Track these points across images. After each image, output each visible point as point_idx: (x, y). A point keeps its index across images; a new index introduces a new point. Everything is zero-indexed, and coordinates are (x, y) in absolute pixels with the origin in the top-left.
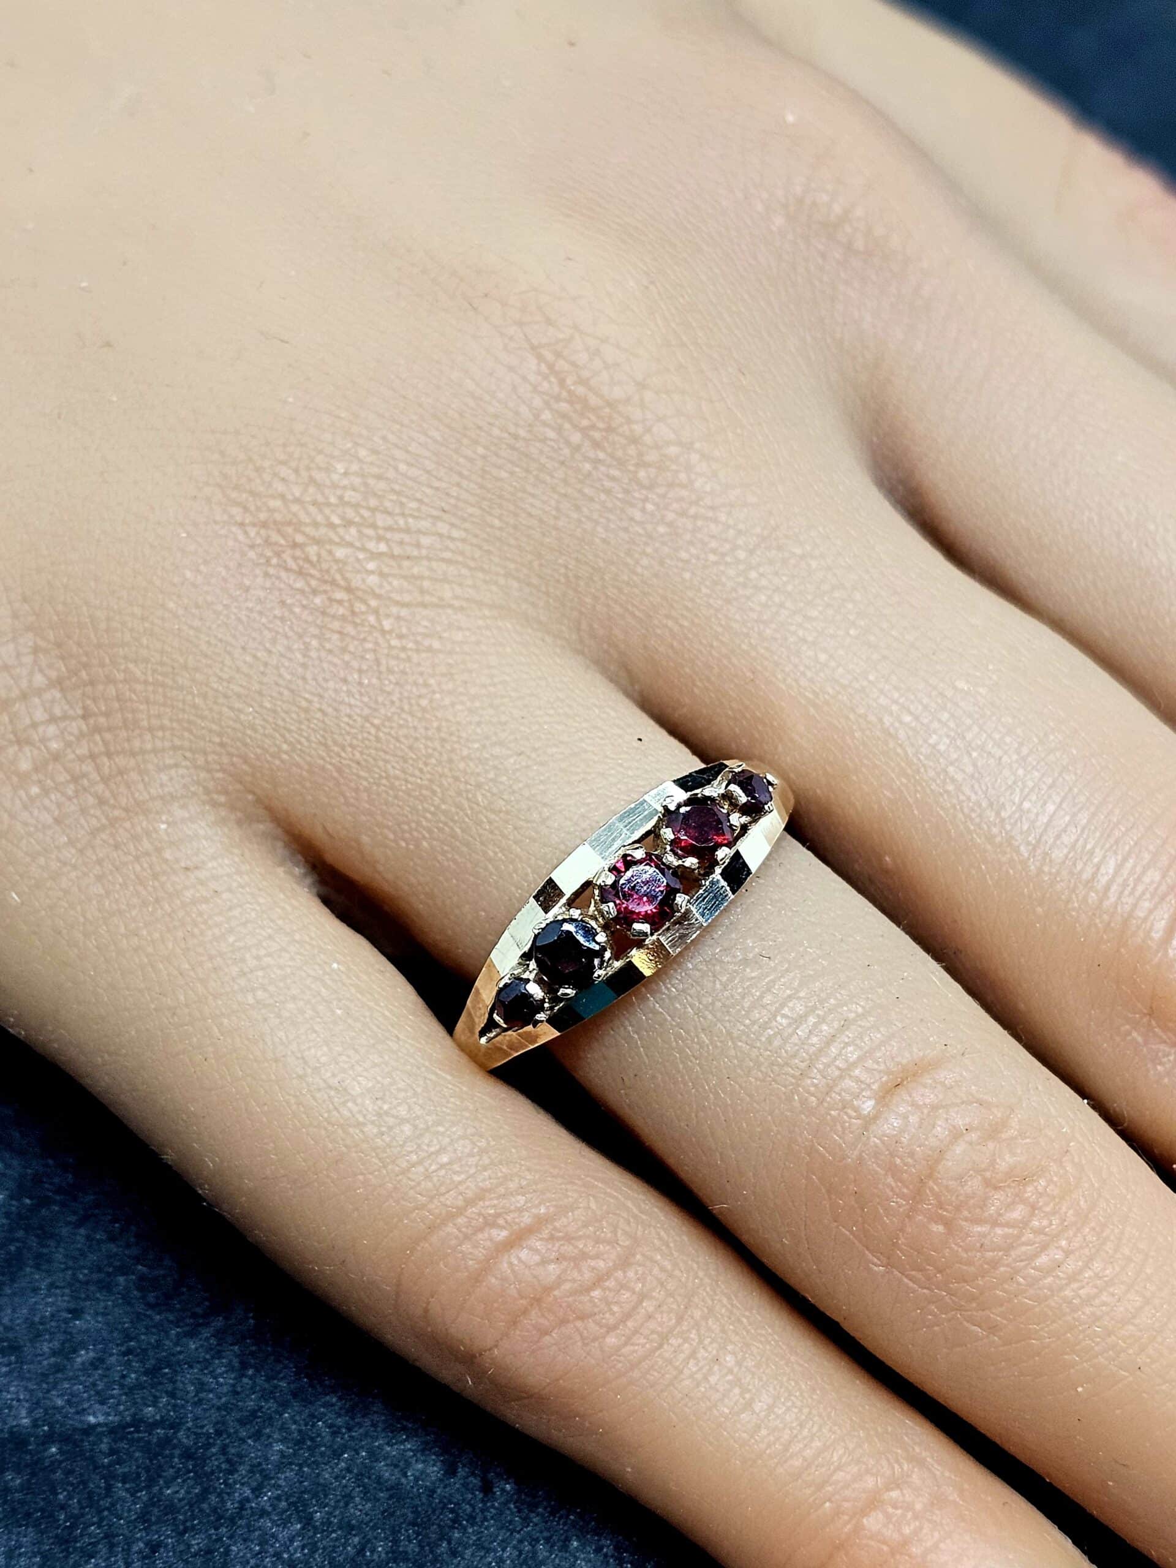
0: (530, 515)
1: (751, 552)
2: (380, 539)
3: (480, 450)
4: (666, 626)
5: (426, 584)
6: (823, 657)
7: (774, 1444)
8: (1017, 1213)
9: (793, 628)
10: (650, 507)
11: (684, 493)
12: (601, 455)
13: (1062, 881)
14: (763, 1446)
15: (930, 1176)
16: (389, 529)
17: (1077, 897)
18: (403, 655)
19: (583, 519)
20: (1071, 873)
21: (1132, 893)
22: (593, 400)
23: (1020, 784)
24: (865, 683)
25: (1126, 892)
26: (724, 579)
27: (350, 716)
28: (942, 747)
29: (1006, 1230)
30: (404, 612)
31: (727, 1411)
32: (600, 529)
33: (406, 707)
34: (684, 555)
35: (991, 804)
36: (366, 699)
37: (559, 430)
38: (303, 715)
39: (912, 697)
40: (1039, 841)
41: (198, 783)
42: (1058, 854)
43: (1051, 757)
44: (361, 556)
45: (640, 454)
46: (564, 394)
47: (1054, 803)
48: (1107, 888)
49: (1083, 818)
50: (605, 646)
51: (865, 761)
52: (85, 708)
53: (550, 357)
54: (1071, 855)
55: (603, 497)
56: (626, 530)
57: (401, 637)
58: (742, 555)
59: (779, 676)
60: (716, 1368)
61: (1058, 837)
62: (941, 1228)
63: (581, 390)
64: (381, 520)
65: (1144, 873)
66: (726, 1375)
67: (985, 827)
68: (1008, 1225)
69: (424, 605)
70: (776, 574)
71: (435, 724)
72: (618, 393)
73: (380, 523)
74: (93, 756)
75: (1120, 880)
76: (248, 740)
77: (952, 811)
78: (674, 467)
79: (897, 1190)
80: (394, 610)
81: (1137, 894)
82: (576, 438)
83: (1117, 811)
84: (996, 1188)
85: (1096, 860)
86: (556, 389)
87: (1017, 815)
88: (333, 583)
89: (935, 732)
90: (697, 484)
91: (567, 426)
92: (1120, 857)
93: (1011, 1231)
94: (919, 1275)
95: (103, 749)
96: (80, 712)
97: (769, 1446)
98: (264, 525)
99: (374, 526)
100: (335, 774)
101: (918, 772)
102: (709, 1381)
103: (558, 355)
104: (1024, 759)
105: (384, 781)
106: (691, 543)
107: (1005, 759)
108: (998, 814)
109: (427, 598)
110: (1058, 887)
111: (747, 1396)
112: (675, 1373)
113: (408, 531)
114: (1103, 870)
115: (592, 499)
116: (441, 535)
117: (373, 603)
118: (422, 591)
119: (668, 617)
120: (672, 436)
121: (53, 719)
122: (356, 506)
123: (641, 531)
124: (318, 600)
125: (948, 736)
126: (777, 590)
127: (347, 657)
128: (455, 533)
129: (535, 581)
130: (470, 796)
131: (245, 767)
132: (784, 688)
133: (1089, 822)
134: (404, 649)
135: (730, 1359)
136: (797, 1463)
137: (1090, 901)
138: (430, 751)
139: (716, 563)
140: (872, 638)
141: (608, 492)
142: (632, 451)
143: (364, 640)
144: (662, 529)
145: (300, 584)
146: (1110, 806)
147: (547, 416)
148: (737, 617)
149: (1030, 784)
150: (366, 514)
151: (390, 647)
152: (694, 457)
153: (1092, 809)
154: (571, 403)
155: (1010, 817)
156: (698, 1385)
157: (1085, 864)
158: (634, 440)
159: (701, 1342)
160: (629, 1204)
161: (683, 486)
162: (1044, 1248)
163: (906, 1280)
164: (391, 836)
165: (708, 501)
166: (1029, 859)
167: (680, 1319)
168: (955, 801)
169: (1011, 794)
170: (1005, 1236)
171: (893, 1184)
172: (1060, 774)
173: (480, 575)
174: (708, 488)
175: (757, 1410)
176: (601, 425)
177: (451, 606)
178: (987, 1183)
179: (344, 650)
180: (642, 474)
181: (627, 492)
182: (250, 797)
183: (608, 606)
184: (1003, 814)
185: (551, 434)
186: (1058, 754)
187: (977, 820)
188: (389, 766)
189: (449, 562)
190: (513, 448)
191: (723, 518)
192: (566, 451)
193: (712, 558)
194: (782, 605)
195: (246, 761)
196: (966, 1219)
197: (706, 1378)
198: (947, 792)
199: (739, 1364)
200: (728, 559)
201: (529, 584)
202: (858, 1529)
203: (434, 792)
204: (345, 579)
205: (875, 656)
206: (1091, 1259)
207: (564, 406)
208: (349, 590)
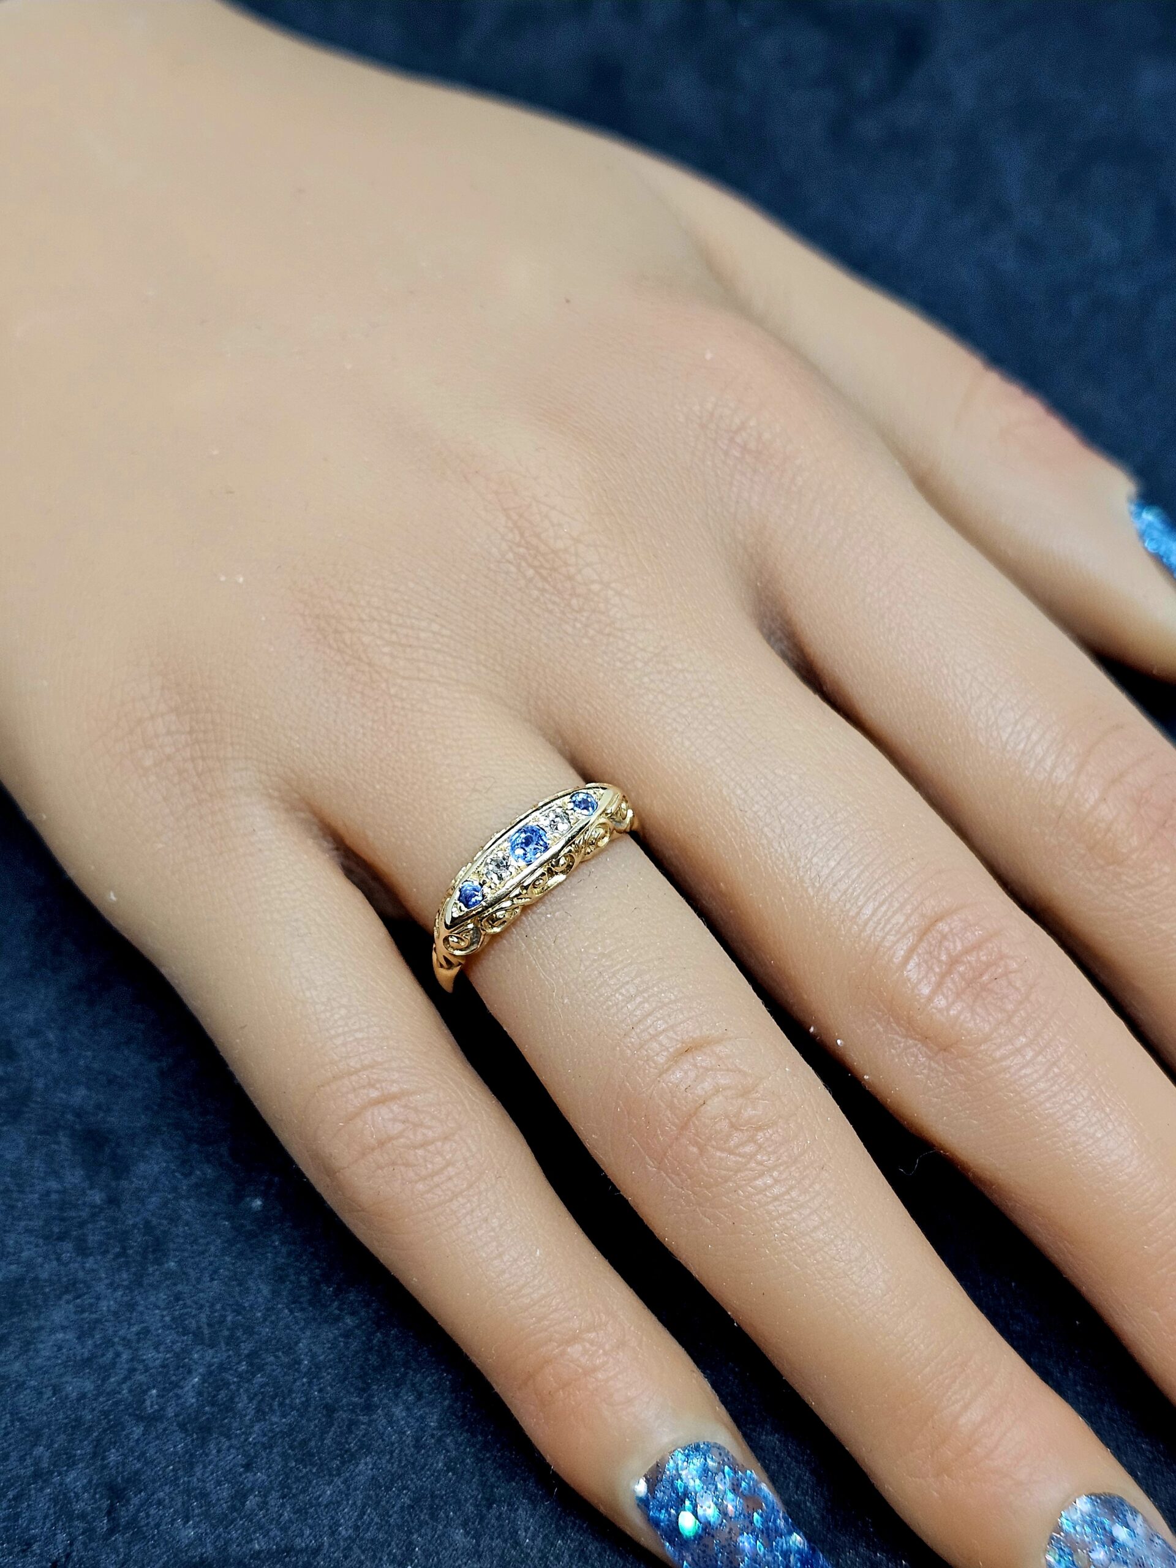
0: (496, 623)
1: (646, 664)
2: (393, 632)
3: (463, 577)
4: (586, 708)
5: (422, 665)
6: (687, 743)
7: (513, 1284)
8: (749, 1149)
9: (669, 721)
10: (578, 625)
11: (603, 618)
12: (547, 587)
13: (835, 915)
14: (504, 1285)
15: (695, 1114)
16: (400, 625)
17: (844, 928)
18: (402, 713)
19: (532, 629)
20: (842, 911)
21: (883, 929)
22: (542, 548)
23: (813, 845)
24: (713, 764)
25: (879, 929)
26: (625, 680)
27: (363, 751)
28: (761, 814)
29: (738, 1158)
30: (405, 683)
31: (484, 1255)
32: (543, 637)
33: (401, 749)
34: (599, 660)
35: (791, 857)
36: (375, 740)
37: (519, 567)
38: (332, 746)
39: (744, 777)
40: (821, 886)
41: (260, 782)
42: (834, 897)
43: (837, 828)
44: (379, 642)
45: (573, 588)
46: (523, 542)
47: (835, 860)
48: (866, 924)
49: (855, 873)
50: (546, 718)
51: (709, 818)
52: (191, 727)
53: (515, 517)
54: (843, 898)
55: (546, 615)
56: (561, 639)
57: (402, 700)
58: (639, 665)
59: (657, 754)
60: (484, 1225)
61: (835, 885)
62: (695, 1150)
63: (534, 541)
64: (394, 618)
65: (892, 916)
66: (490, 1231)
67: (786, 872)
68: (740, 1155)
69: (419, 679)
70: (662, 681)
71: (419, 762)
72: (560, 545)
73: (393, 621)
74: (193, 759)
75: (875, 919)
76: (295, 758)
77: (764, 858)
78: (596, 599)
79: (671, 1119)
80: (399, 681)
81: (887, 930)
82: (530, 572)
83: (879, 871)
84: (737, 1129)
85: (860, 904)
86: (518, 538)
87: (808, 866)
88: (360, 659)
89: (757, 803)
90: (611, 613)
91: (524, 564)
92: (877, 903)
93: (740, 1159)
94: (676, 1178)
95: (199, 754)
96: (188, 729)
97: (508, 1286)
98: (318, 617)
99: (389, 623)
100: (351, 788)
101: (743, 829)
102: (477, 1232)
103: (521, 516)
104: (818, 828)
105: (383, 797)
106: (605, 653)
107: (804, 826)
108: (795, 863)
109: (422, 675)
110: (833, 919)
111: (500, 1249)
112: (455, 1221)
113: (412, 628)
114: (864, 911)
115: (538, 616)
116: (434, 633)
117: (385, 675)
118: (419, 670)
119: (587, 702)
120: (596, 577)
121: (169, 733)
122: (378, 608)
123: (571, 641)
124: (350, 669)
125: (766, 807)
126: (662, 692)
127: (364, 710)
128: (445, 632)
129: (498, 668)
130: (439, 813)
131: (293, 776)
132: (659, 761)
133: (859, 876)
134: (403, 708)
135: (495, 1222)
136: (527, 1301)
137: (853, 932)
138: (415, 781)
139: (622, 669)
140: (723, 733)
141: (551, 612)
142: (568, 585)
143: (377, 700)
144: (585, 641)
145: (338, 658)
146: (875, 867)
147: (510, 556)
148: (633, 708)
149: (820, 846)
150: (385, 614)
151: (394, 707)
152: (611, 593)
153: (862, 867)
154: (527, 548)
155: (803, 867)
156: (469, 1233)
157: (852, 905)
158: (570, 578)
159: (479, 1205)
160: (466, 1102)
161: (603, 613)
162: (761, 1175)
163: (668, 1180)
164: (386, 833)
165: (618, 625)
166: (814, 897)
167: (470, 1186)
168: (766, 852)
169: (806, 851)
170: (736, 1162)
171: (669, 1115)
172: (842, 841)
173: (460, 662)
174: (619, 616)
175: (505, 1259)
176: (547, 566)
177: (438, 682)
178: (732, 1125)
179: (364, 705)
180: (574, 602)
181: (563, 613)
182: (296, 796)
183: (548, 690)
184: (798, 864)
185: (513, 569)
186: (843, 826)
187: (781, 866)
188: (387, 787)
189: (438, 651)
190: (486, 577)
191: (628, 637)
192: (522, 582)
193: (618, 664)
194: (663, 704)
195: (293, 771)
196: (713, 1147)
197: (475, 1231)
198: (763, 845)
199: (501, 1226)
200: (629, 667)
201: (494, 670)
202: (563, 1354)
203: (415, 808)
204: (368, 657)
205: (723, 746)
206: (792, 1188)
207: (522, 550)
208: (370, 664)
